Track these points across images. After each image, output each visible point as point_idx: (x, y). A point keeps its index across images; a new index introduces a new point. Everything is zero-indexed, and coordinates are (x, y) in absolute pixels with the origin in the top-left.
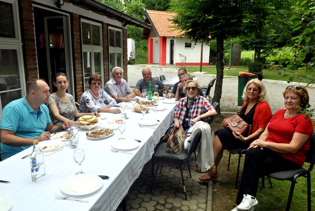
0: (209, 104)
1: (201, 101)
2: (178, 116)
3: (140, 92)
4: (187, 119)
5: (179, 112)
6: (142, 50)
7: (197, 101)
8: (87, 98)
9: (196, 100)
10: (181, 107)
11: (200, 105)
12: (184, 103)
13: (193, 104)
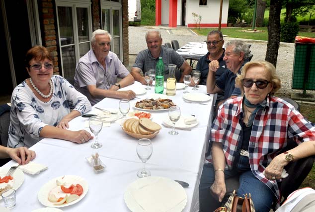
0: (304, 122)
1: (279, 111)
2: (220, 141)
3: (142, 72)
4: (245, 153)
5: (222, 132)
6: (150, 10)
7: (269, 113)
8: (18, 101)
9: (267, 109)
10: (226, 121)
11: (278, 123)
12: (234, 113)
13: (258, 118)
